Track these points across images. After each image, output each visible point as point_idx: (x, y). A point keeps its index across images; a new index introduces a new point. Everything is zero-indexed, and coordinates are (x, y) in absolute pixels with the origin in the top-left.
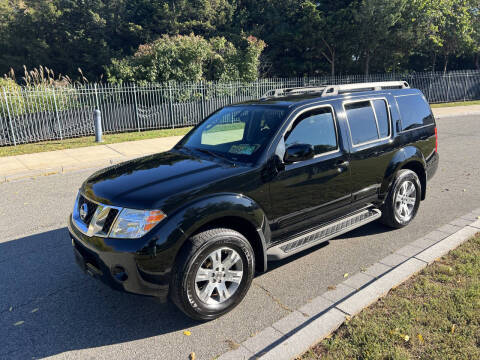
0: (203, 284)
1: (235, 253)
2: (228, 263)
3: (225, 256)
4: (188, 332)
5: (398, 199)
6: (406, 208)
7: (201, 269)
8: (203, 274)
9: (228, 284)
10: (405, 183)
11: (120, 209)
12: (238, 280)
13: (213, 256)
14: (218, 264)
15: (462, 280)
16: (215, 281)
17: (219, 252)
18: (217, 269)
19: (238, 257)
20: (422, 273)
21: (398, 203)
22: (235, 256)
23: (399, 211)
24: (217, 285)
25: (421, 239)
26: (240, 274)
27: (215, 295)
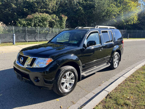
0: (63, 83)
1: (73, 74)
2: (71, 77)
3: (70, 74)
4: (58, 100)
5: (114, 61)
6: (116, 63)
7: (63, 78)
8: (63, 80)
9: (70, 84)
10: (116, 56)
11: (37, 58)
12: (73, 83)
13: (66, 74)
14: (68, 77)
15: (137, 82)
16: (66, 83)
17: (68, 73)
18: (67, 79)
19: (74, 75)
20: (126, 80)
21: (114, 62)
22: (73, 75)
23: (114, 64)
24: (67, 84)
25: (121, 72)
26: (74, 81)
27: (66, 88)
